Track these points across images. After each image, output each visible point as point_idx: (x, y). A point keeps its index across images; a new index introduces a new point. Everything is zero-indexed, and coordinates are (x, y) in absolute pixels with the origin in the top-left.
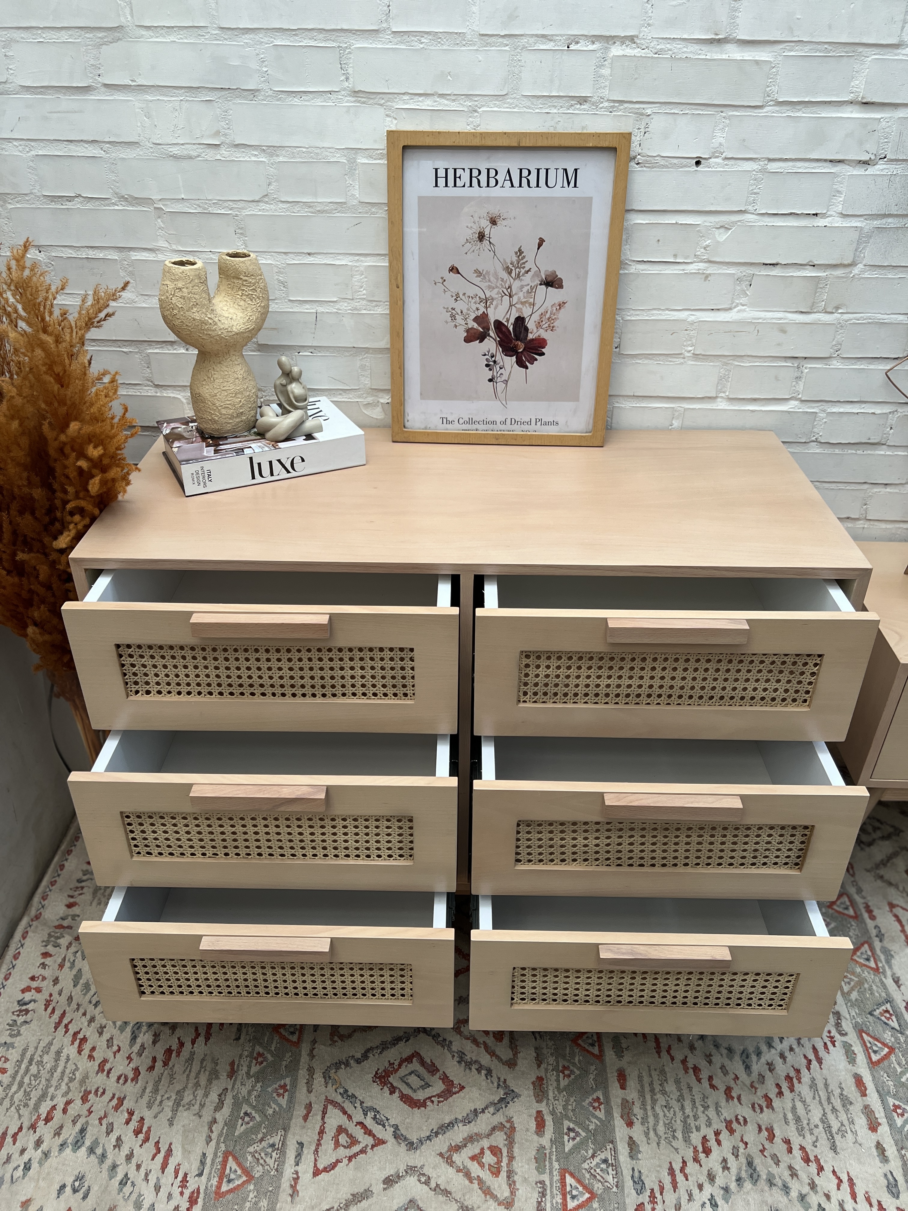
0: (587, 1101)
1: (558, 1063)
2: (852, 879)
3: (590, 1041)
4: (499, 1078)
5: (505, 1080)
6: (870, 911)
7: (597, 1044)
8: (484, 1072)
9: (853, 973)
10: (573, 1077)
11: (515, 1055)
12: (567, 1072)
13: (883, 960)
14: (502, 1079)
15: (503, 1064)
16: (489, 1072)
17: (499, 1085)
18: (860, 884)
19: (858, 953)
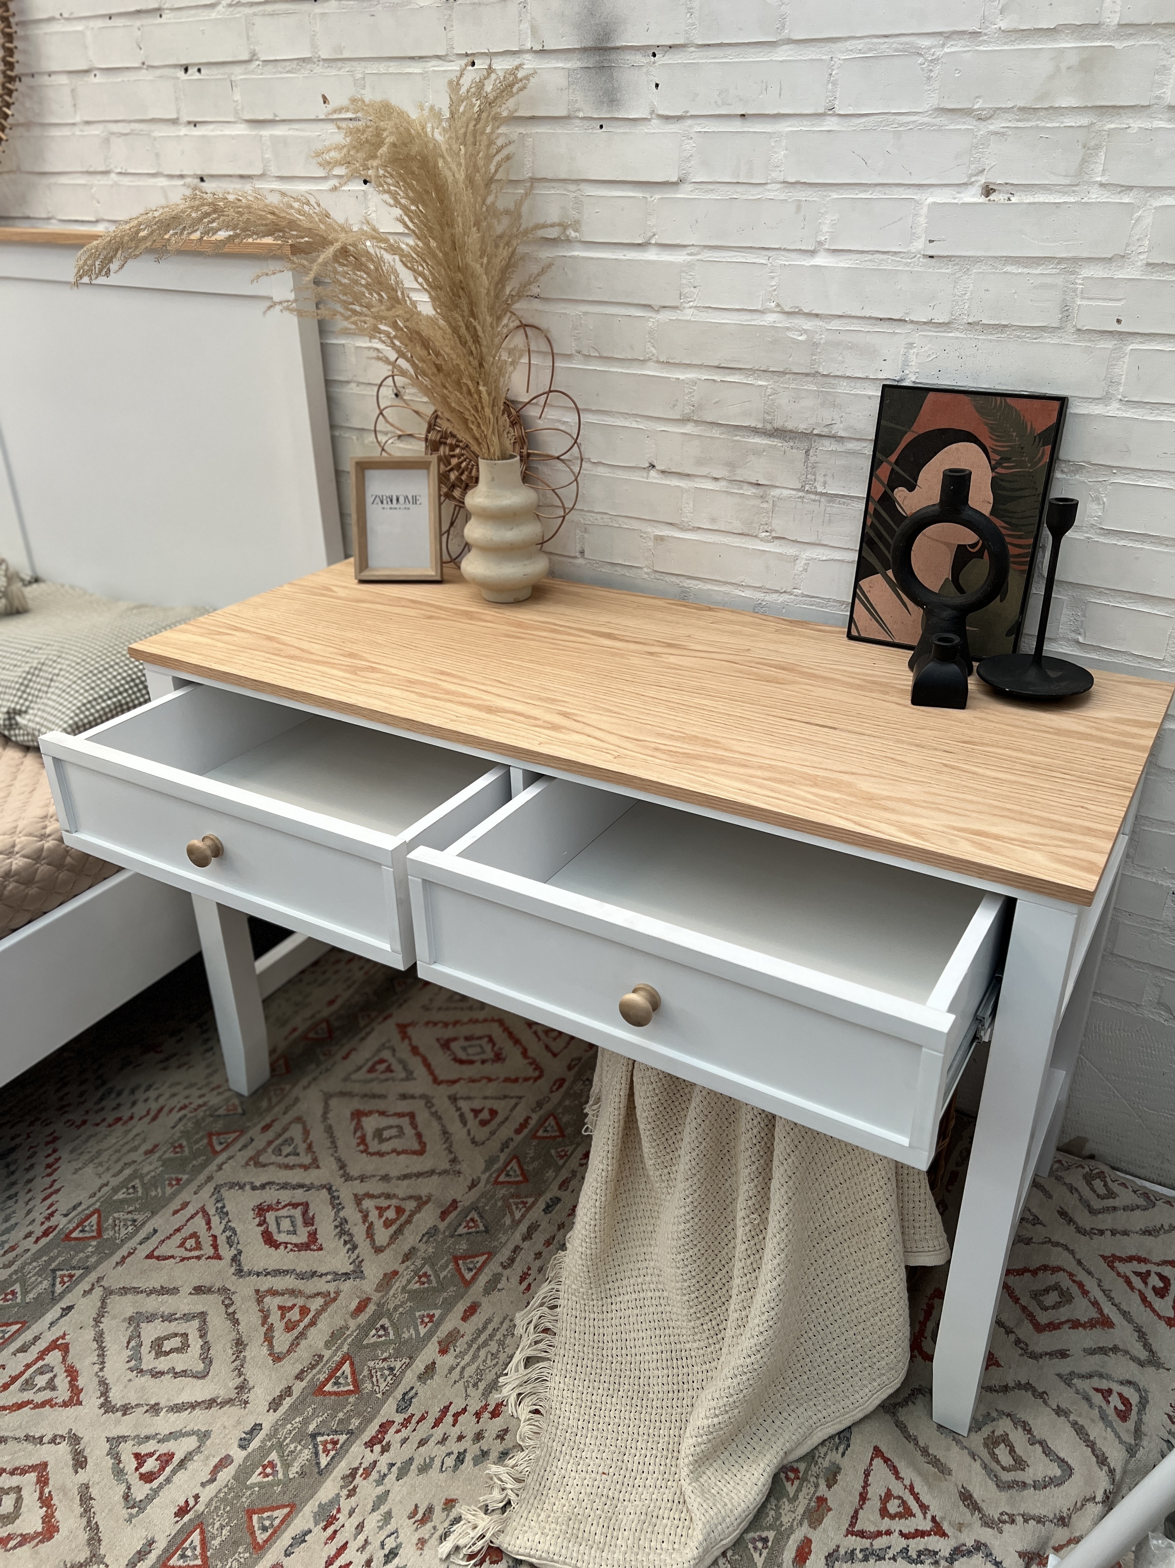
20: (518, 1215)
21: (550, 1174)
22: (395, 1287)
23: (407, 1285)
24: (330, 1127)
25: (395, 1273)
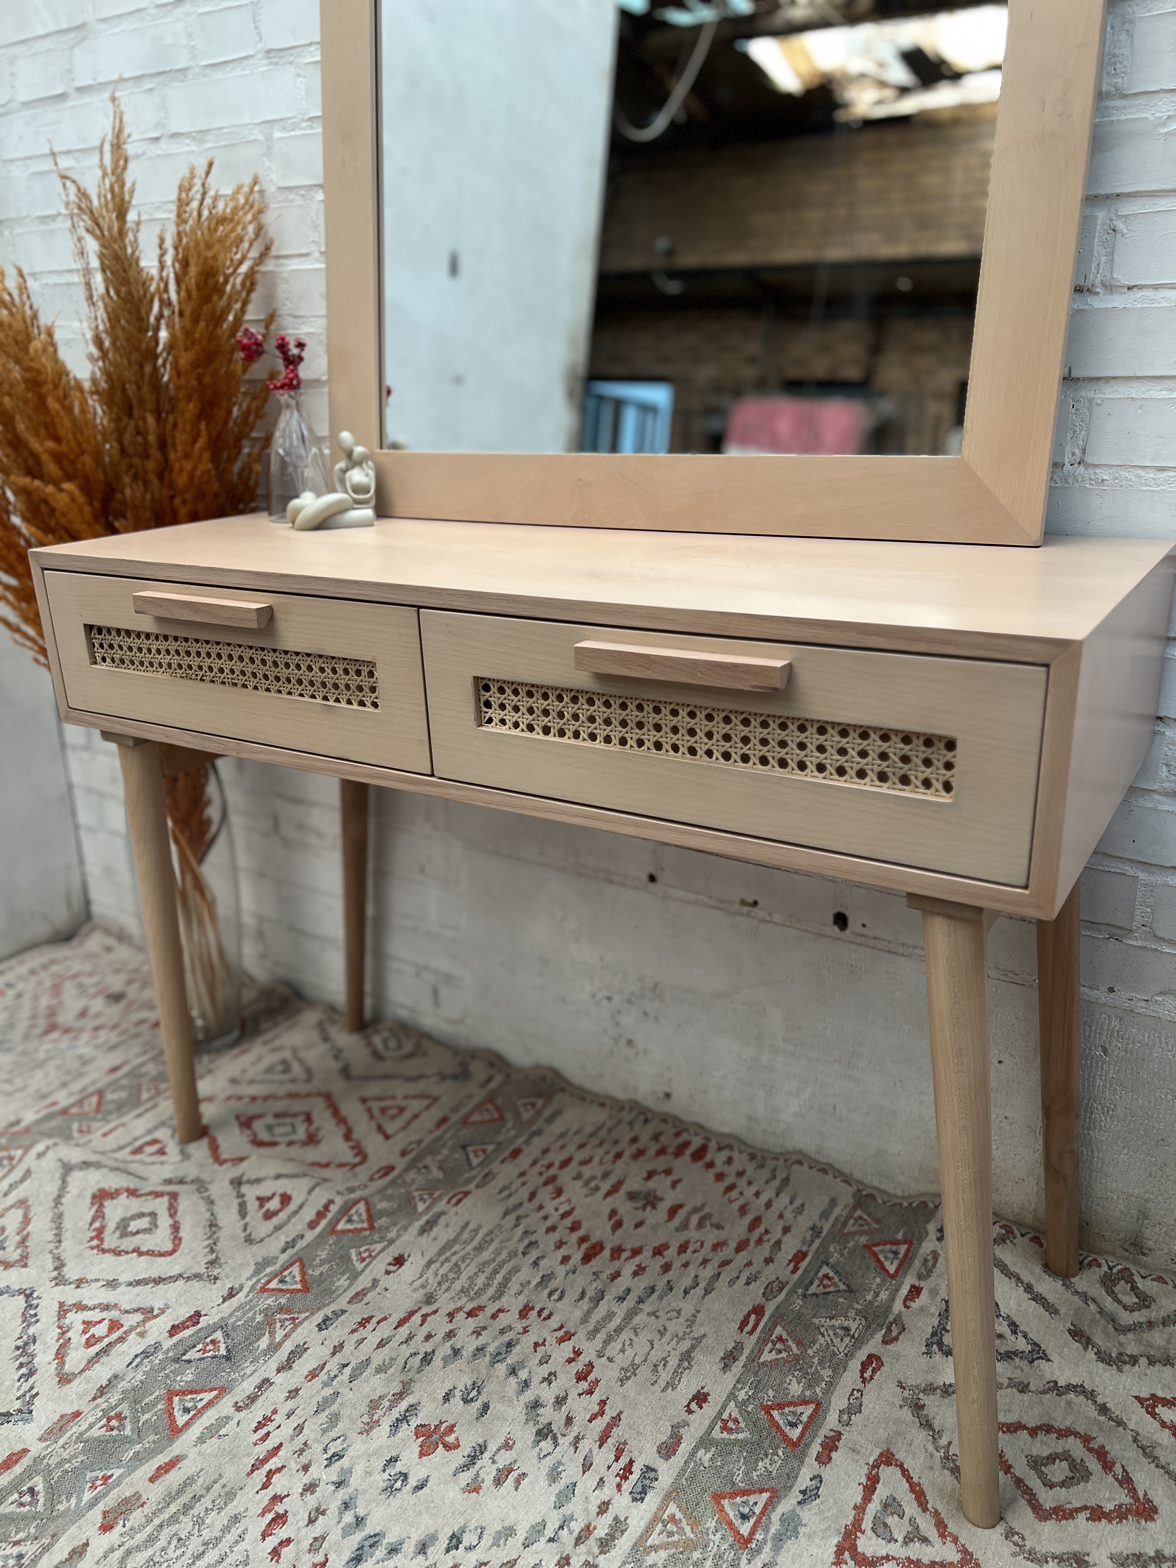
0: (94, 1474)
1: (116, 1406)
2: (860, 1386)
3: (189, 1405)
4: (32, 1388)
5: (37, 1394)
6: (831, 1445)
7: (192, 1413)
8: (24, 1370)
9: (695, 1523)
10: (115, 1433)
11: (82, 1371)
12: (114, 1423)
13: (773, 1530)
14: (34, 1392)
15: (58, 1375)
16: (31, 1373)
17: (24, 1395)
18: (865, 1400)
19: (738, 1500)
20: (279, 1334)
21: (343, 1282)
22: (68, 1435)
23: (86, 1431)
24: (60, 1216)
25: (77, 1414)
